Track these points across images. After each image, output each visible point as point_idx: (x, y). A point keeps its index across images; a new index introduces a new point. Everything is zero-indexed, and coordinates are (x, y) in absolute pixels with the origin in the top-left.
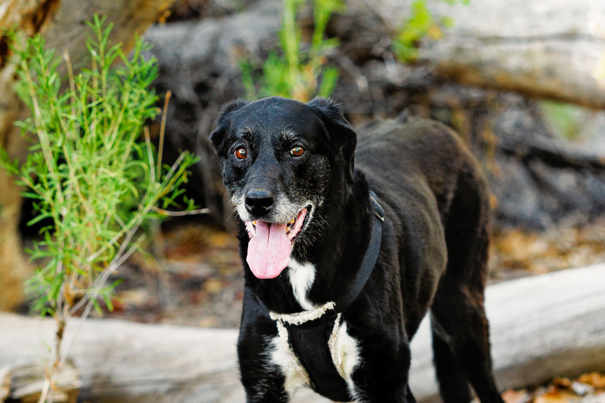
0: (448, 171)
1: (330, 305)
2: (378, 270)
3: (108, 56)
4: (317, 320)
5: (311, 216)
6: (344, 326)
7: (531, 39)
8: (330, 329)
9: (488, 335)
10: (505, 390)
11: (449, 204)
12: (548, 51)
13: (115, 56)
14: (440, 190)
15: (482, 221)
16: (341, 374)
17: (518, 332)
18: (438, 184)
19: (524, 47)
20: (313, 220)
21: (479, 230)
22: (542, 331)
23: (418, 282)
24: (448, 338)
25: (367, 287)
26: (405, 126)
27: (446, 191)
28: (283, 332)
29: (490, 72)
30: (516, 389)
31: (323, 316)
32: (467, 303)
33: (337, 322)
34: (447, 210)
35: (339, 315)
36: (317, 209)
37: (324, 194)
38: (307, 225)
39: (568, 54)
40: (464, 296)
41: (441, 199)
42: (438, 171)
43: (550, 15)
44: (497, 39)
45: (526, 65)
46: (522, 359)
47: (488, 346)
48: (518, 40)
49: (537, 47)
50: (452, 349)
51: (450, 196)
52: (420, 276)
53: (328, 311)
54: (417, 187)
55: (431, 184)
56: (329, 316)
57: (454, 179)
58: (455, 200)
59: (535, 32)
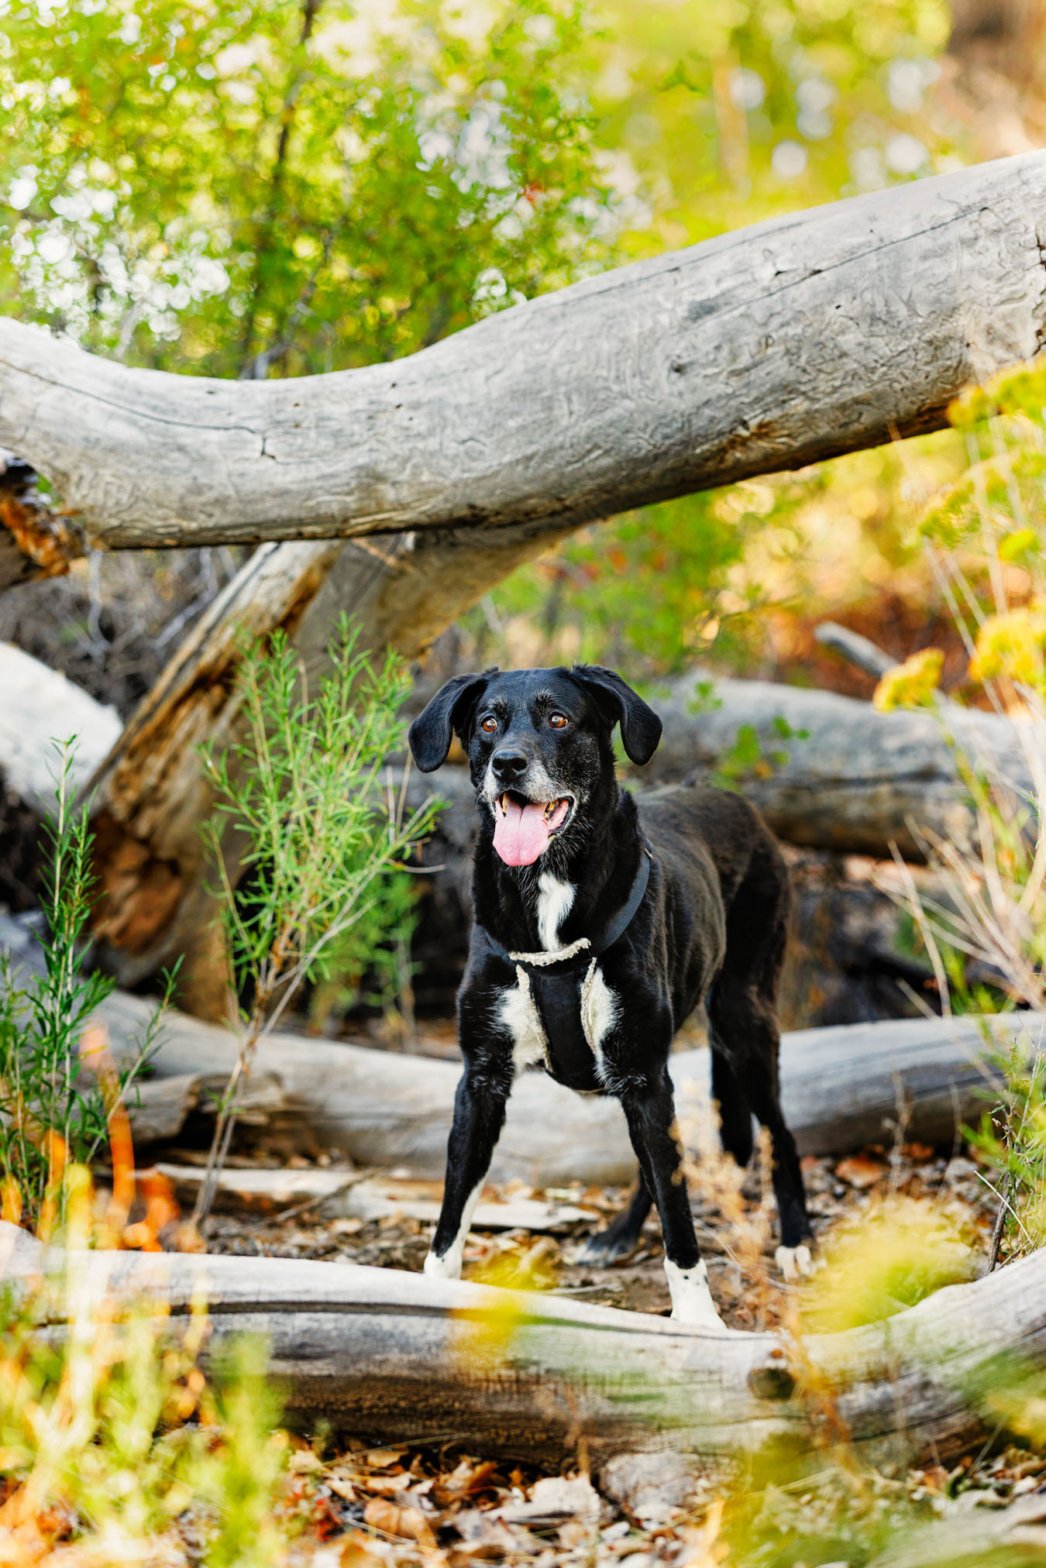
0: (740, 848)
1: (584, 943)
2: (644, 909)
3: (352, 664)
4: (568, 961)
5: (573, 813)
6: (599, 975)
7: (876, 781)
8: (582, 977)
9: (777, 1055)
10: (805, 1156)
11: (736, 889)
12: (898, 794)
13: (360, 667)
14: (726, 868)
15: (778, 915)
16: (589, 1041)
17: (826, 1085)
18: (725, 860)
19: (869, 791)
20: (575, 821)
21: (775, 924)
22: (855, 1086)
23: (689, 952)
24: (728, 1053)
25: (630, 928)
26: (691, 790)
27: (734, 873)
28: (523, 978)
29: (826, 823)
30: (819, 1156)
31: (575, 956)
32: (754, 1011)
33: (591, 967)
34: (732, 896)
35: (594, 960)
36: (581, 806)
37: (591, 787)
38: (567, 825)
39: (920, 797)
40: (751, 1003)
41: (726, 879)
42: (726, 845)
43: (903, 751)
44: (838, 782)
45: (870, 812)
46: (827, 1118)
47: (777, 1068)
48: (862, 782)
49: (884, 789)
50: (732, 1068)
51: (739, 879)
52: (691, 944)
53: (582, 950)
54: (697, 854)
55: (715, 857)
56: (582, 957)
57: (746, 859)
58: (743, 885)
59: (884, 771)
